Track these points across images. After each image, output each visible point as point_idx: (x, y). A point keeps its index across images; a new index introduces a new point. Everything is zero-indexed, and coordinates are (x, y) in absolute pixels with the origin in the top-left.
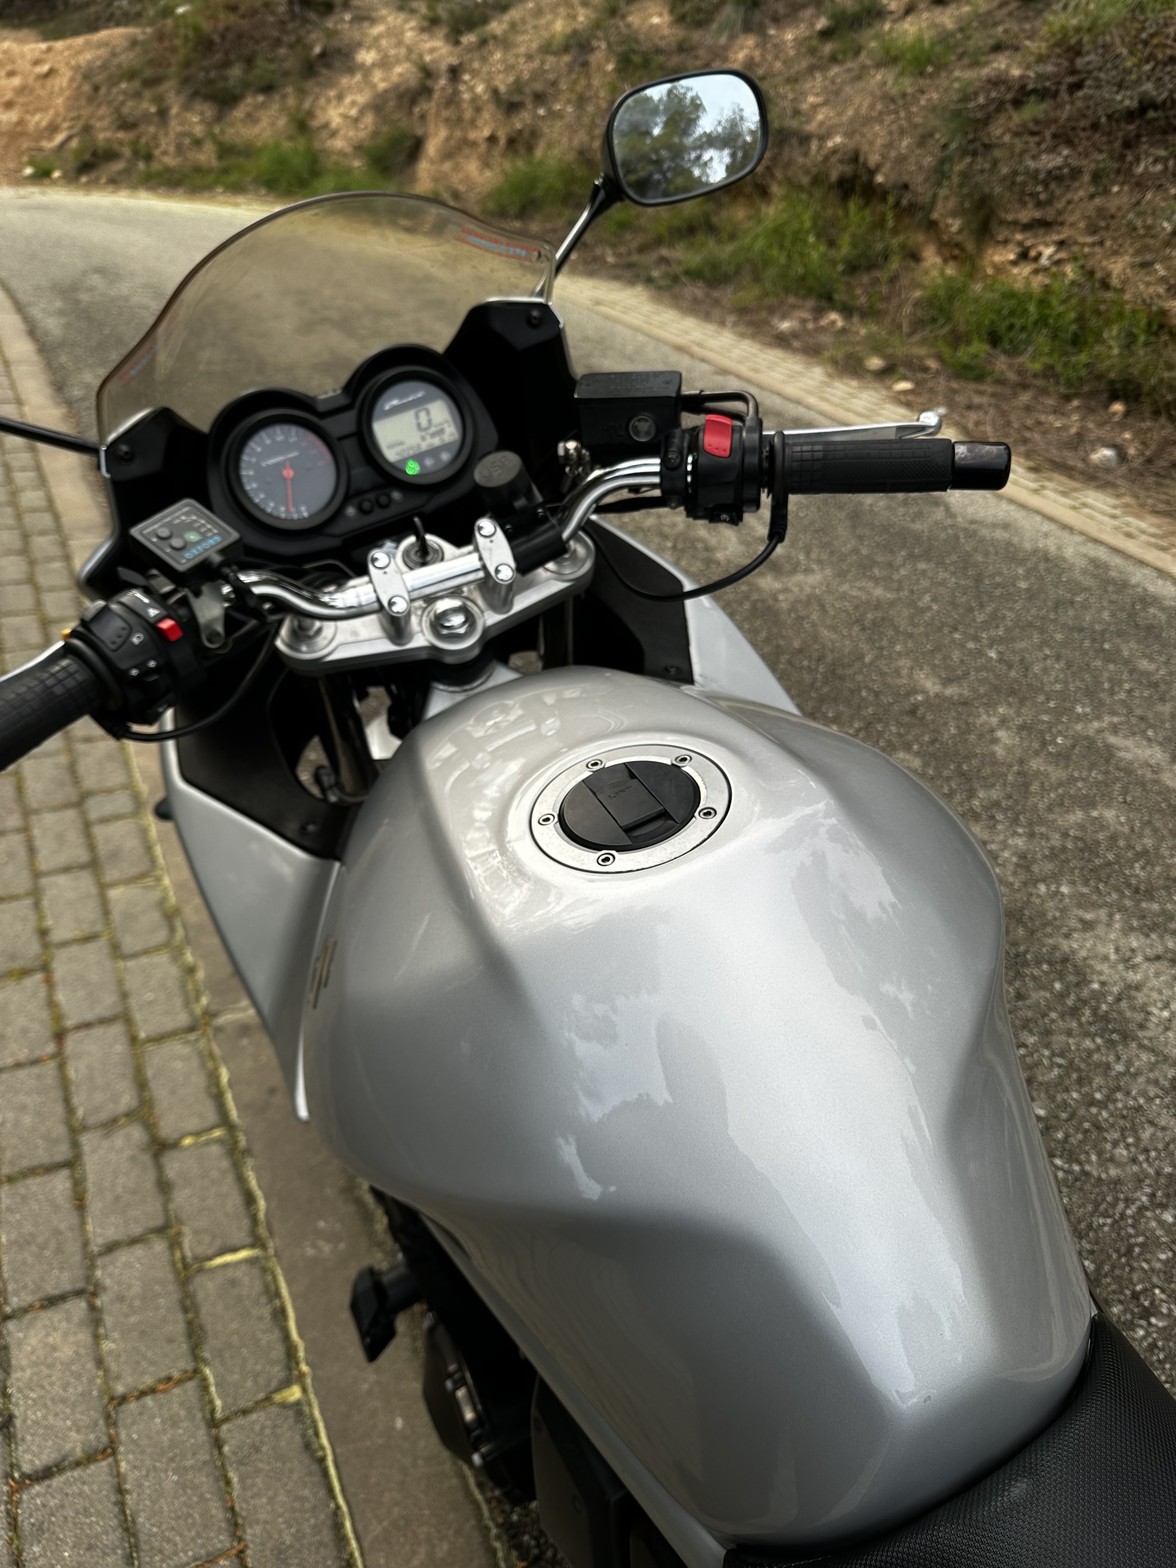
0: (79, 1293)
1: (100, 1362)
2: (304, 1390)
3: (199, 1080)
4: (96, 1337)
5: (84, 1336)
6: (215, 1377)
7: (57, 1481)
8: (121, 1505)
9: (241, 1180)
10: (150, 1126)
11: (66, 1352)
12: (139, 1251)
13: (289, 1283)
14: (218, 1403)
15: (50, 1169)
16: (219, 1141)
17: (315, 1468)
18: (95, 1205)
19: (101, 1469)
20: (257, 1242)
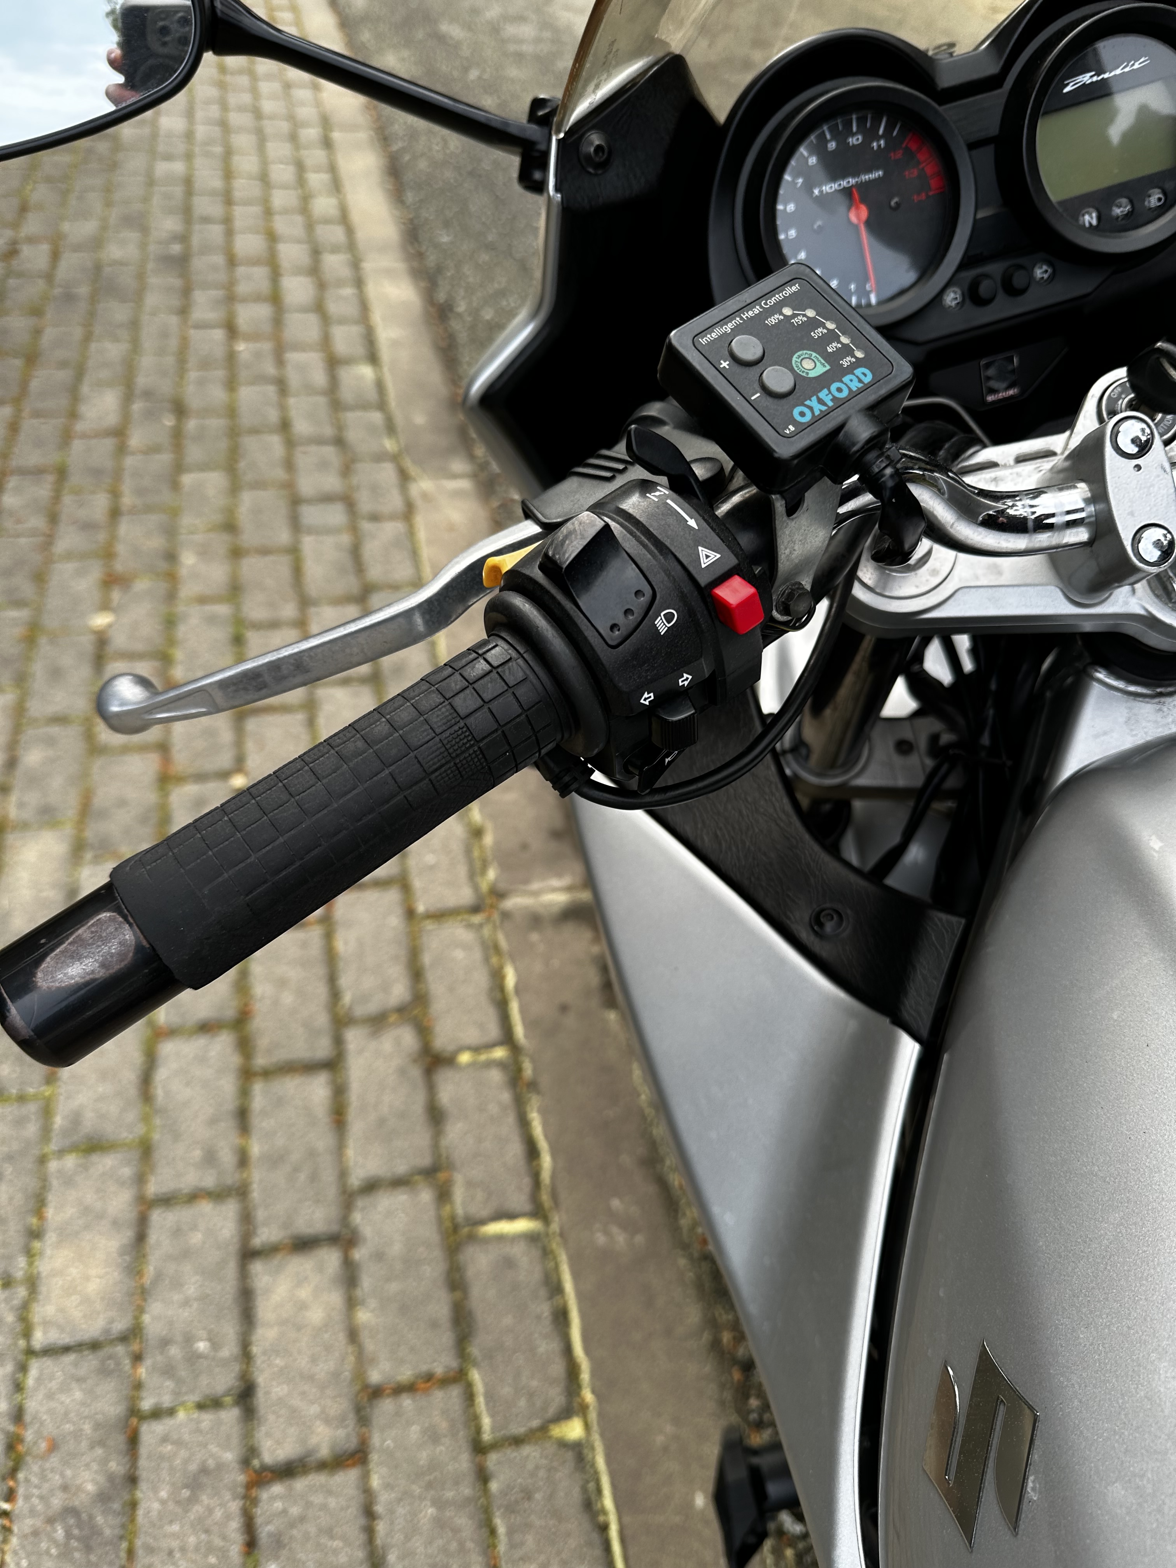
0: (333, 1239)
1: (353, 1335)
2: (587, 1427)
3: (481, 979)
4: (351, 1303)
5: (335, 1298)
6: (486, 1385)
7: (300, 1484)
8: (369, 1531)
9: (524, 1123)
10: (424, 1031)
11: (316, 1315)
12: (401, 1198)
13: (576, 1276)
14: (486, 1422)
15: (309, 1068)
16: (500, 1064)
17: (595, 1536)
18: (357, 1126)
19: (348, 1478)
20: (538, 1212)
